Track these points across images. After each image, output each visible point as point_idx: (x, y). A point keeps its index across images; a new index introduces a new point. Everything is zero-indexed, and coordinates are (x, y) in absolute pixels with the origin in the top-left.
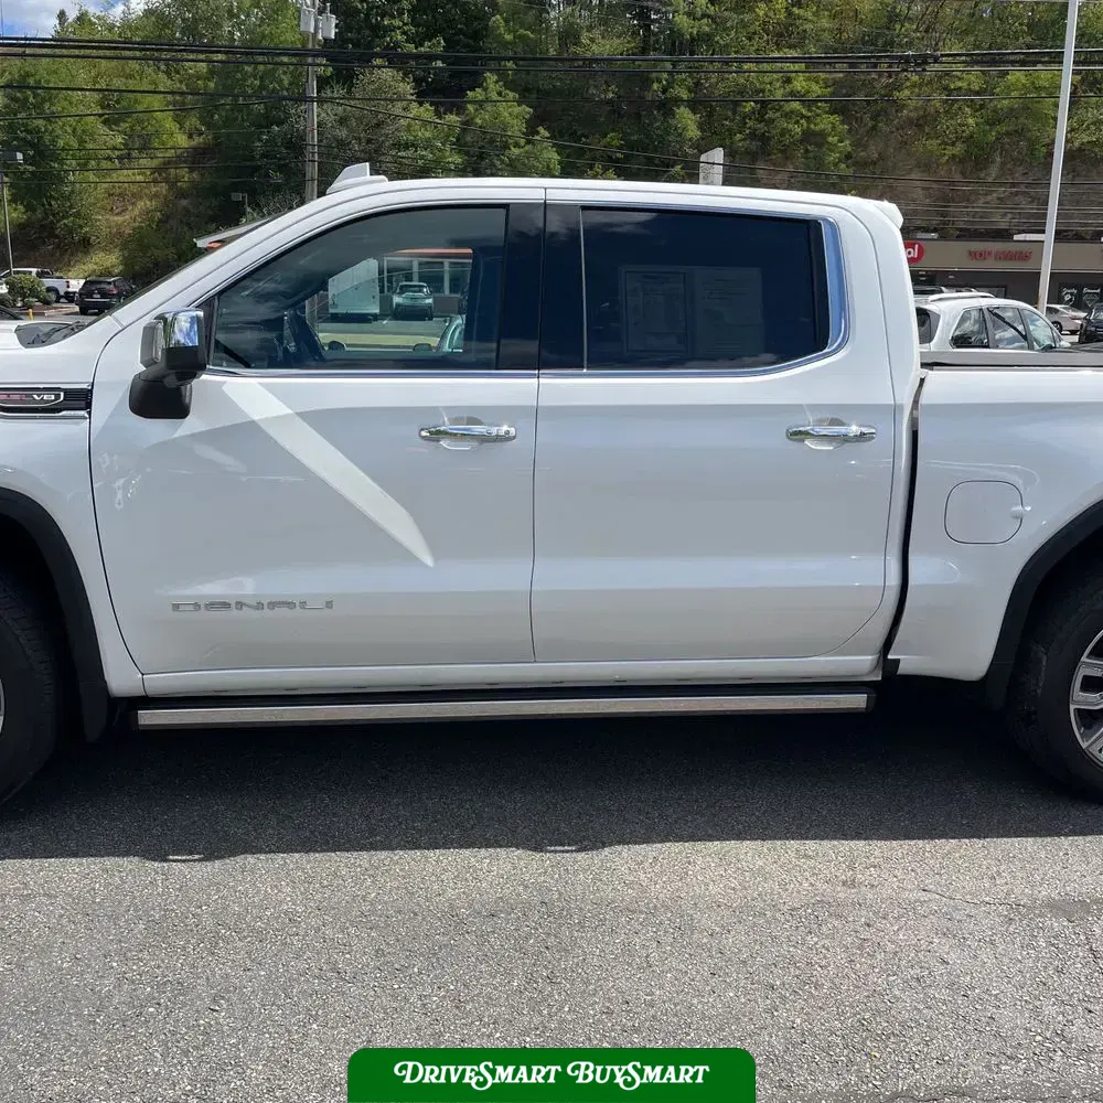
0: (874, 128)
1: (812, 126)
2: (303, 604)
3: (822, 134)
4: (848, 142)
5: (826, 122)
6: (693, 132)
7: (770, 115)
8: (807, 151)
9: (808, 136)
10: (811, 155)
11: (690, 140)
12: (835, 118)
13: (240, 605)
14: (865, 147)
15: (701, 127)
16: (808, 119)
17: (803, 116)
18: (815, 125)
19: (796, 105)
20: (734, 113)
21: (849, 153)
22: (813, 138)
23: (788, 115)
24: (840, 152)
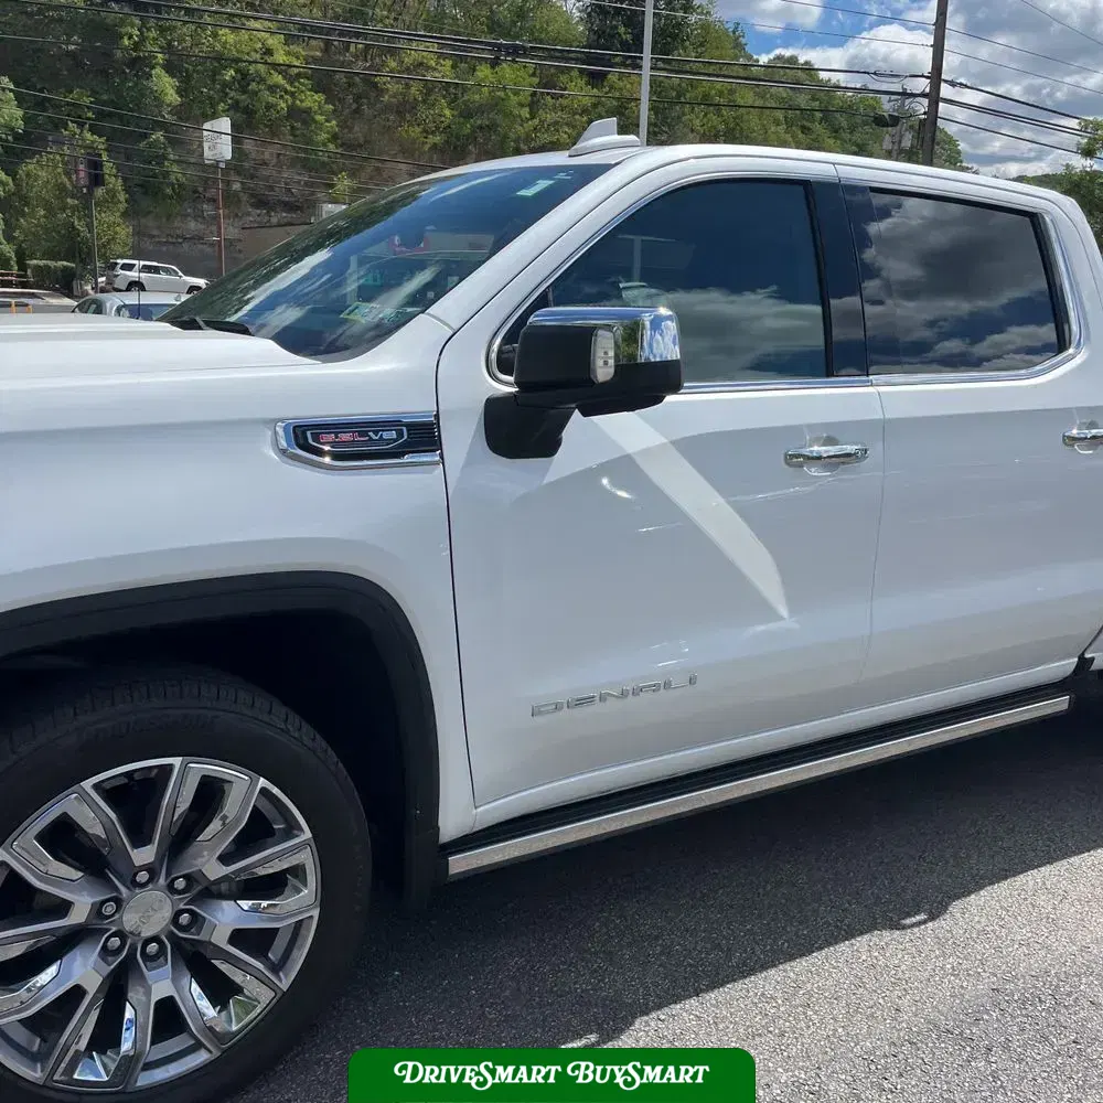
0: (357, 111)
1: (298, 102)
2: (667, 685)
3: (308, 111)
4: (334, 122)
5: (312, 100)
6: (172, 97)
7: (253, 86)
8: (293, 127)
9: (295, 113)
10: (298, 132)
11: (169, 105)
12: (320, 97)
13: (603, 698)
14: (351, 129)
15: (179, 92)
16: (292, 94)
17: (286, 92)
18: (302, 101)
19: (278, 79)
20: (214, 81)
21: (336, 134)
22: (299, 115)
23: (273, 89)
24: (328, 133)
